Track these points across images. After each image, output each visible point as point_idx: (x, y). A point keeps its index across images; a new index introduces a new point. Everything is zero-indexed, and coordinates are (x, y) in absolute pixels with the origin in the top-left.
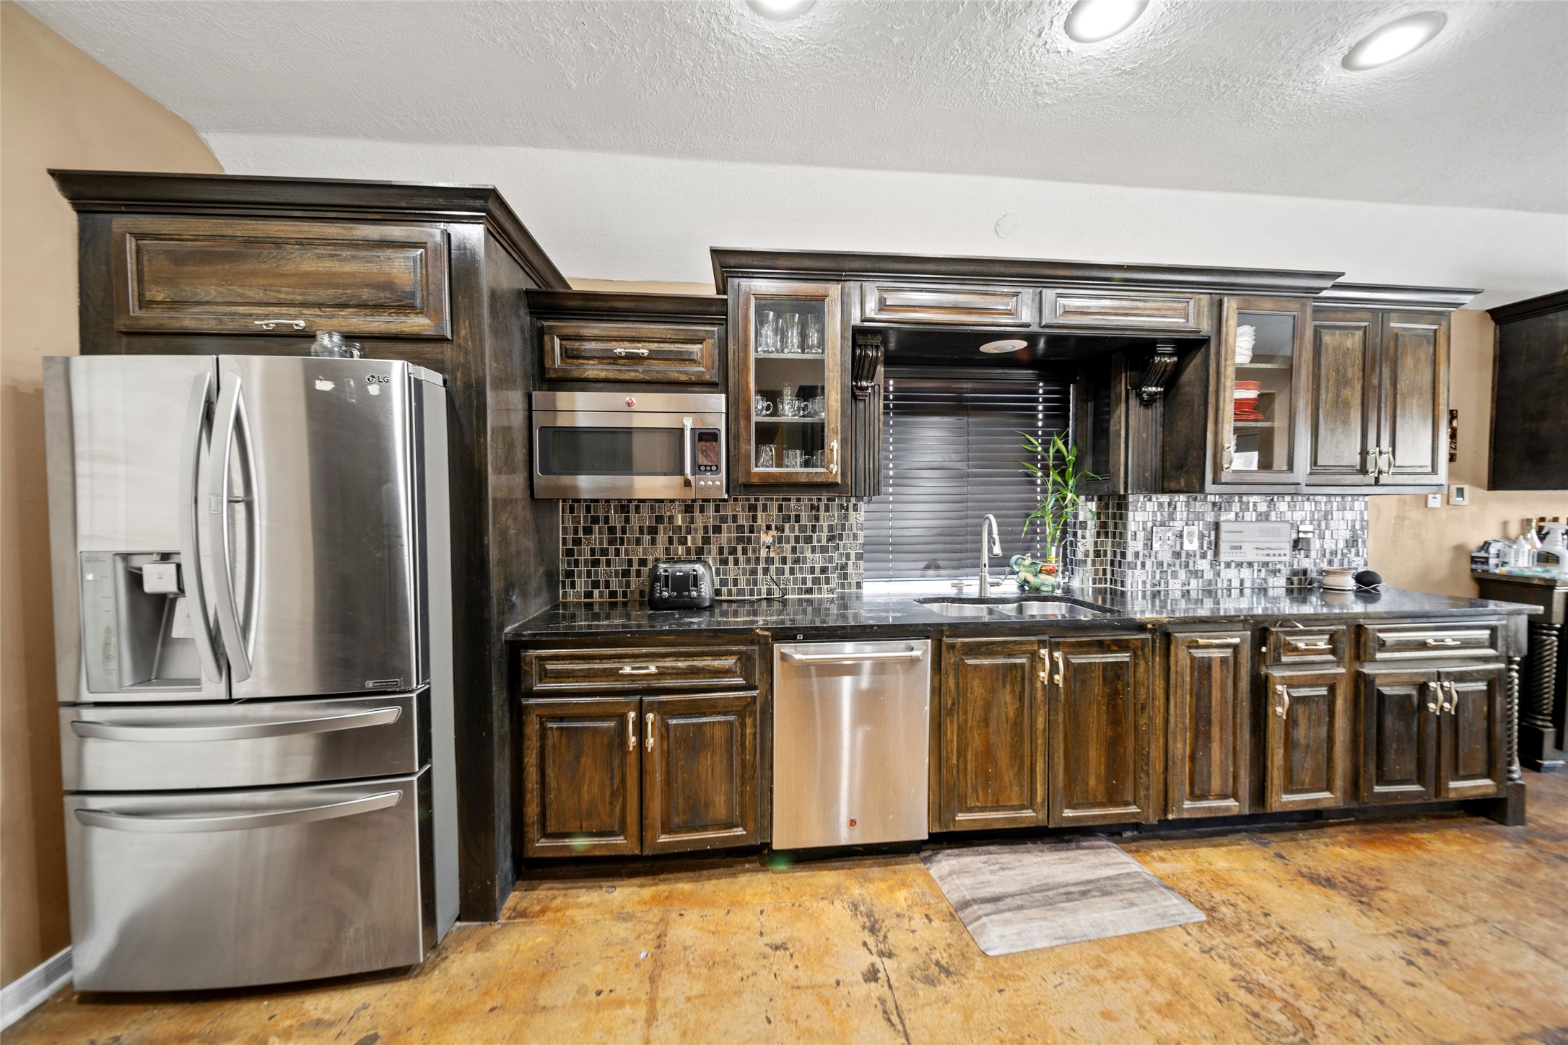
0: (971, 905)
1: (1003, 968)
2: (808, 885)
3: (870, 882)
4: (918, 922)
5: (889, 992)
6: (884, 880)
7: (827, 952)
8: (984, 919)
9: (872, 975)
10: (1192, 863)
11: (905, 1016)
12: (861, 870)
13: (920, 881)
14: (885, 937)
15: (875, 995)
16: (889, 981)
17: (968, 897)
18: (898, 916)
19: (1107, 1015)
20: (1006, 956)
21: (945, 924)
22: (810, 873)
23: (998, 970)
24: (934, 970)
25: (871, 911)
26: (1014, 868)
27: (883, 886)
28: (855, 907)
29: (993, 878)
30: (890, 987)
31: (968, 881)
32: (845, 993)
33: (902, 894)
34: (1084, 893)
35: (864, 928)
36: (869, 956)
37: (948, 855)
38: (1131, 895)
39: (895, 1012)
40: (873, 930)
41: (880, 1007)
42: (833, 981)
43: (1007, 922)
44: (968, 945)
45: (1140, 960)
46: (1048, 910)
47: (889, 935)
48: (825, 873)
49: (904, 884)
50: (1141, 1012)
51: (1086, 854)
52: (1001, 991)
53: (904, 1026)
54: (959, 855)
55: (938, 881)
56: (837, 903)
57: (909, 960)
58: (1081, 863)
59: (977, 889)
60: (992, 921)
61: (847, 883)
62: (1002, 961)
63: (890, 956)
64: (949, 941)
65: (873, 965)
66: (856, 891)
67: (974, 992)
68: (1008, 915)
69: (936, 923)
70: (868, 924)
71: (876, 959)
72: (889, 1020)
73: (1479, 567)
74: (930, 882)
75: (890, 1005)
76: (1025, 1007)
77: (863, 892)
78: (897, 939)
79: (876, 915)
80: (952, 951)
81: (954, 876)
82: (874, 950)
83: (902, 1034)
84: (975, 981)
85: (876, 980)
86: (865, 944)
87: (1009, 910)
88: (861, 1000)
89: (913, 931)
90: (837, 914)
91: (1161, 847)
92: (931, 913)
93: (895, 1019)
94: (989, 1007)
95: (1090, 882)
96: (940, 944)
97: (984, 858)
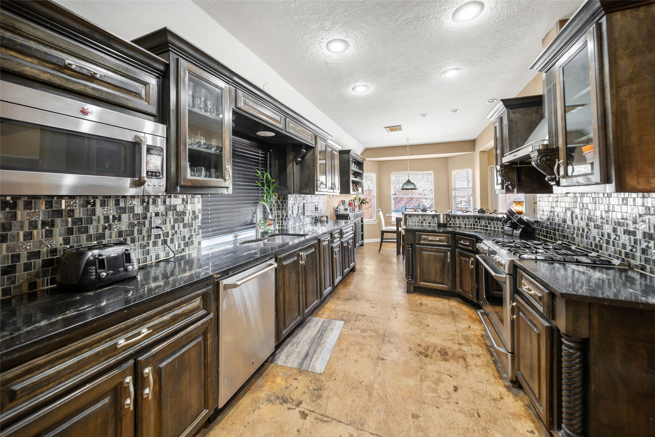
0: (303, 363)
1: (329, 373)
2: (241, 412)
3: (263, 387)
4: (295, 384)
5: (315, 414)
6: (267, 381)
7: (281, 427)
8: (312, 363)
9: (304, 415)
10: (328, 310)
11: (327, 414)
12: (254, 386)
13: (278, 370)
14: (292, 399)
15: (312, 420)
16: (310, 411)
17: (300, 361)
18: (286, 388)
19: (356, 361)
20: (325, 369)
21: (302, 376)
22: (235, 407)
23: (328, 375)
24: (316, 392)
25: (276, 396)
26: (300, 341)
27: (269, 383)
28: (269, 400)
29: (299, 349)
30: (313, 412)
31: (294, 356)
32: (305, 431)
33: (279, 380)
34: (321, 334)
35: (281, 404)
36: (295, 411)
37: (279, 353)
38: (329, 327)
39: (323, 417)
40: (285, 401)
41: (318, 421)
42: (296, 433)
43: (317, 358)
44: (314, 376)
45: (346, 342)
46: (321, 346)
47: (292, 397)
48: (241, 401)
49: (275, 376)
50: (359, 354)
51: (310, 324)
52: (335, 379)
53: (330, 418)
54: (282, 350)
55: (284, 365)
56: (261, 406)
57: (306, 398)
58: (312, 327)
59: (299, 356)
60: (314, 362)
61: (255, 395)
62: (326, 371)
63: (300, 403)
64: (309, 380)
65: (300, 412)
66: (262, 395)
67: (331, 387)
68: (315, 356)
69: (300, 378)
70: (281, 401)
71: (298, 409)
72: (325, 421)
73: (337, 213)
74: (282, 367)
75: (320, 417)
76: (343, 378)
77: (265, 392)
78: (296, 395)
79: (280, 395)
80: (313, 382)
81: (289, 358)
82: (294, 407)
83: (332, 420)
84: (328, 384)
85: (307, 415)
86: (289, 409)
87: (314, 354)
88: (311, 426)
89: (297, 388)
90: (266, 410)
91: (319, 310)
92: (294, 377)
93: (326, 419)
94: (338, 387)
95: (319, 331)
96: (308, 383)
97: (289, 345)
